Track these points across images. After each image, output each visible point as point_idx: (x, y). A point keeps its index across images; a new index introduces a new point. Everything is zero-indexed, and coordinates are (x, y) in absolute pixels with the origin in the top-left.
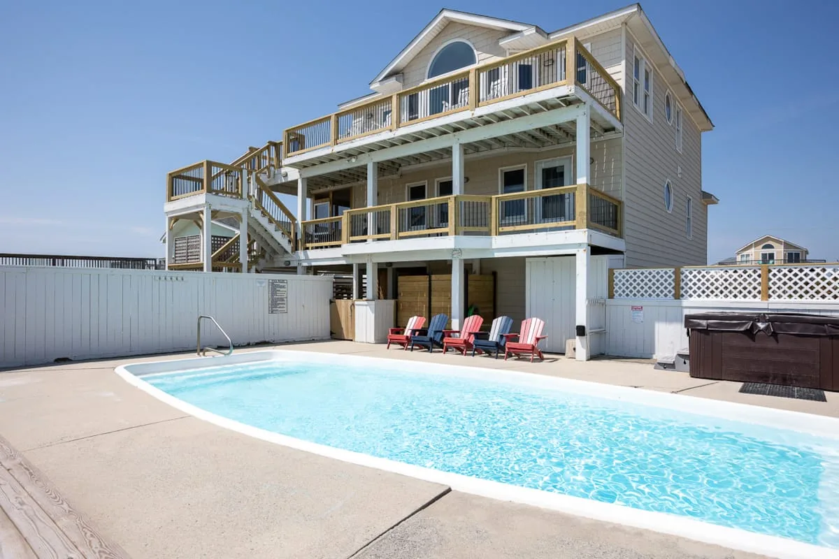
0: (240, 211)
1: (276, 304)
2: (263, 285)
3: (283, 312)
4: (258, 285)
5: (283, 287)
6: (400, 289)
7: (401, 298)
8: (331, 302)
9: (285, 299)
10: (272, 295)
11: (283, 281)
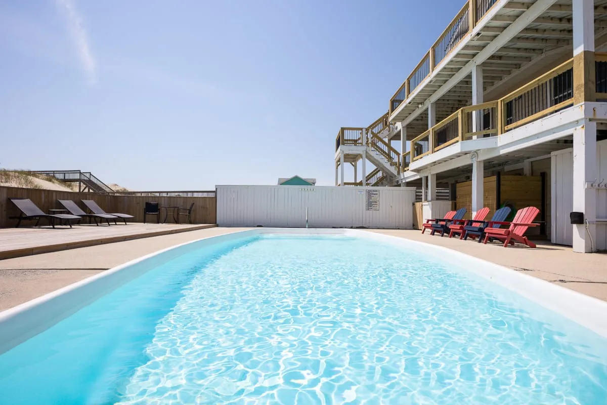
0: (361, 153)
1: (370, 205)
2: (363, 193)
3: (375, 210)
4: (359, 193)
5: (376, 194)
6: (458, 193)
7: (458, 200)
8: (413, 204)
9: (378, 202)
10: (369, 199)
11: (376, 191)
